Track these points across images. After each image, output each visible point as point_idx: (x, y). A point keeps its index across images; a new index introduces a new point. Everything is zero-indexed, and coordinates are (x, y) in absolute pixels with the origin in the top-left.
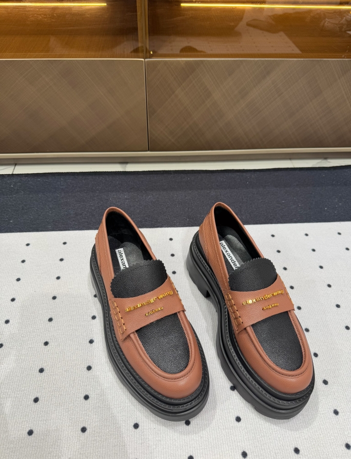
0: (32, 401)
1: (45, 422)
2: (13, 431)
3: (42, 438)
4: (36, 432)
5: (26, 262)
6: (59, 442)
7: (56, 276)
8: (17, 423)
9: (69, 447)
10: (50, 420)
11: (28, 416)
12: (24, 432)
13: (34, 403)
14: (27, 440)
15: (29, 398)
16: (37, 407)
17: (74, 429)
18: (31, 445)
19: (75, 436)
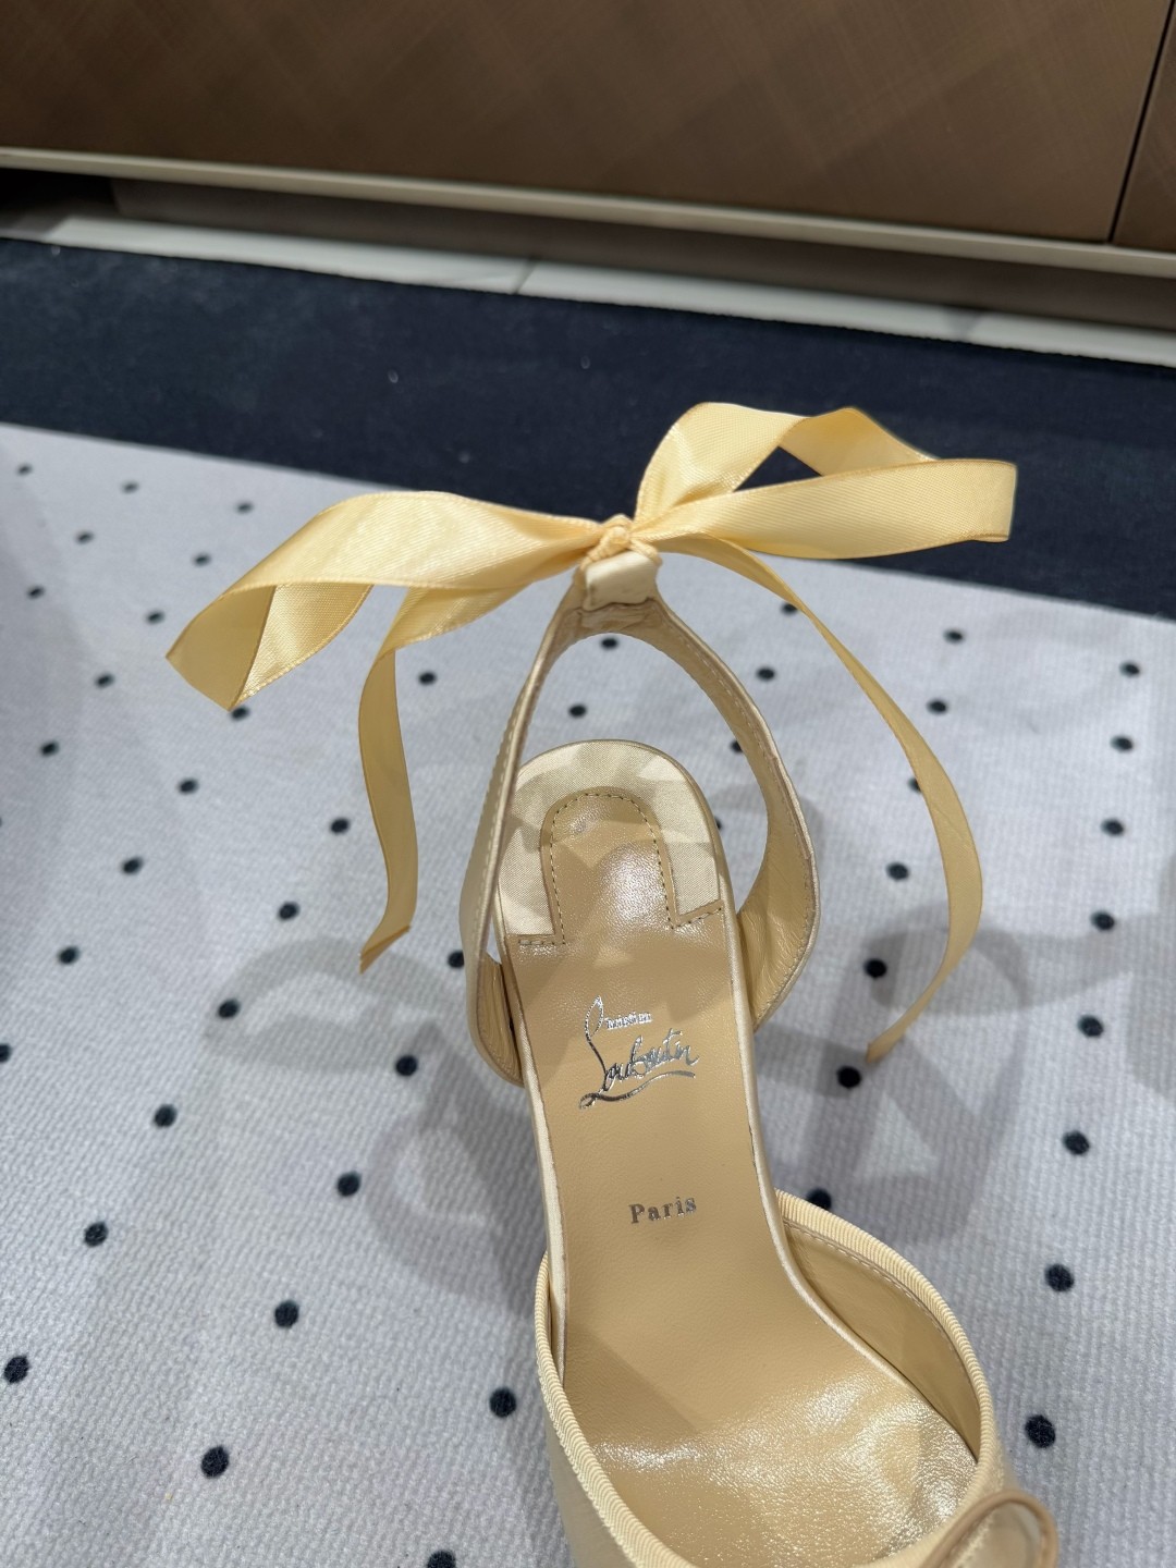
0: (334, 1182)
1: (354, 1291)
2: (228, 1275)
3: (325, 1358)
4: (308, 1323)
6: (384, 1408)
8: (251, 1249)
9: (418, 1453)
10: (378, 1296)
11: (299, 1239)
12: (265, 1302)
13: (336, 1195)
14: (265, 1341)
15: (326, 1166)
16: (342, 1214)
17: (460, 1379)
18: (273, 1371)
19: (457, 1416)
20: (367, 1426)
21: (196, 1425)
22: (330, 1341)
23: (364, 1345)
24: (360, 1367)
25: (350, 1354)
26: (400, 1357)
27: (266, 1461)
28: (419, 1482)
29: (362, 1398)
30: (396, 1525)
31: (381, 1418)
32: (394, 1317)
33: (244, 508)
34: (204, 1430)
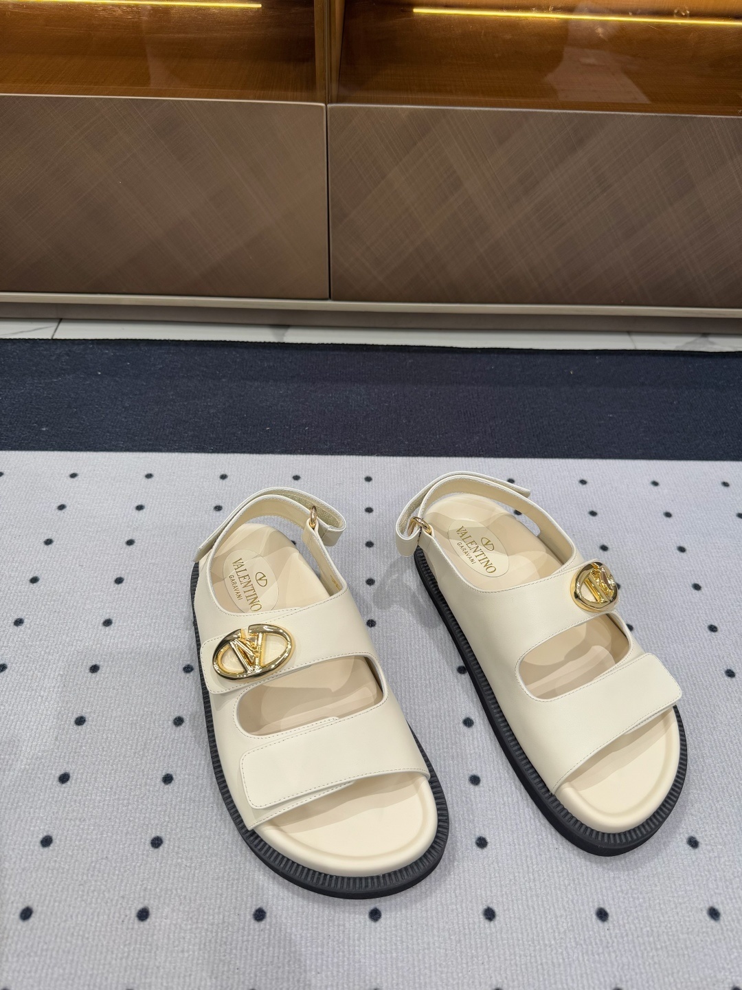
0: (57, 779)
1: (78, 822)
2: (12, 835)
3: (70, 853)
4: (58, 842)
5: (68, 508)
6: (103, 863)
7: (127, 539)
8: (22, 821)
9: (123, 876)
10: (89, 819)
11: (45, 808)
12: (34, 840)
13: (59, 784)
14: (39, 857)
15: (51, 774)
16: (64, 791)
17: (135, 840)
18: (46, 867)
19: (138, 855)
20: (96, 873)
21: (12, 903)
22: (71, 845)
23: (88, 841)
24: (88, 851)
25: (82, 847)
26: (106, 840)
27: (52, 904)
28: (126, 886)
29: (92, 862)
30: (119, 906)
31: (102, 867)
32: (99, 826)
34: (17, 903)
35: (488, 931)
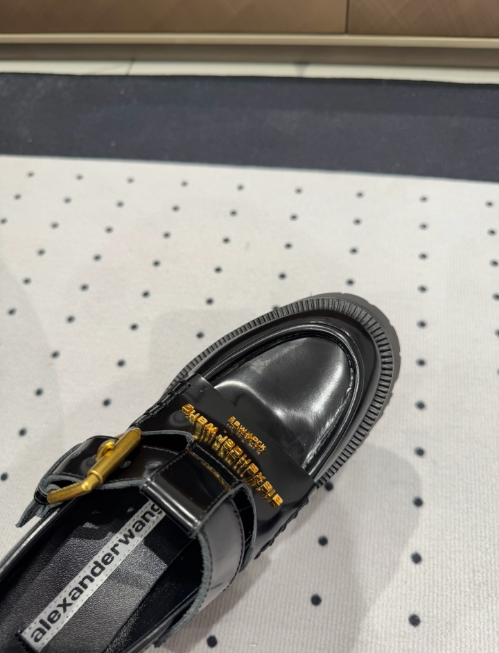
0: (102, 402)
5: (124, 205)
7: (165, 232)
13: (103, 406)
33: (31, 175)
35: (413, 571)
